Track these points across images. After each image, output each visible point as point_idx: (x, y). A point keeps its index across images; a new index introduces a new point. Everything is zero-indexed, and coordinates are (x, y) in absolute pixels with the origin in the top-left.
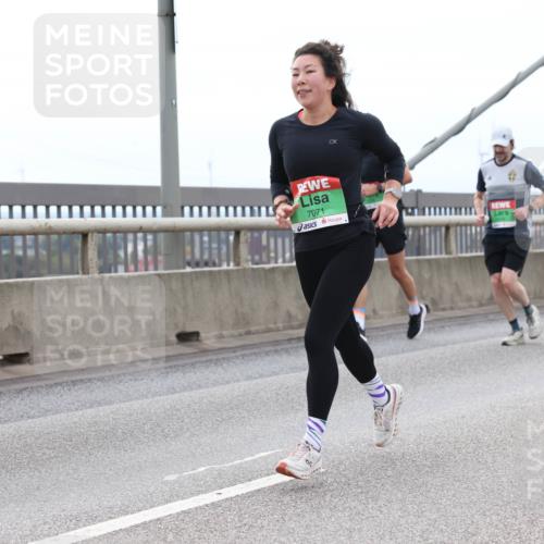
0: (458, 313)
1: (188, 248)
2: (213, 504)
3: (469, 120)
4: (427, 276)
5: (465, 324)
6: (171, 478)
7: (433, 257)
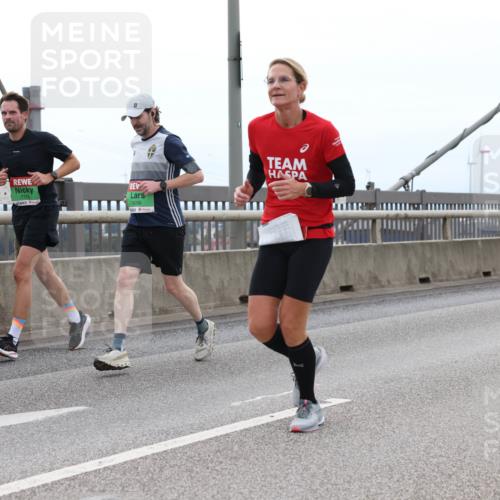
0: (452, 284)
1: (248, 233)
2: (267, 424)
3: (462, 138)
4: (428, 255)
5: (457, 292)
6: (236, 404)
7: (433, 241)
